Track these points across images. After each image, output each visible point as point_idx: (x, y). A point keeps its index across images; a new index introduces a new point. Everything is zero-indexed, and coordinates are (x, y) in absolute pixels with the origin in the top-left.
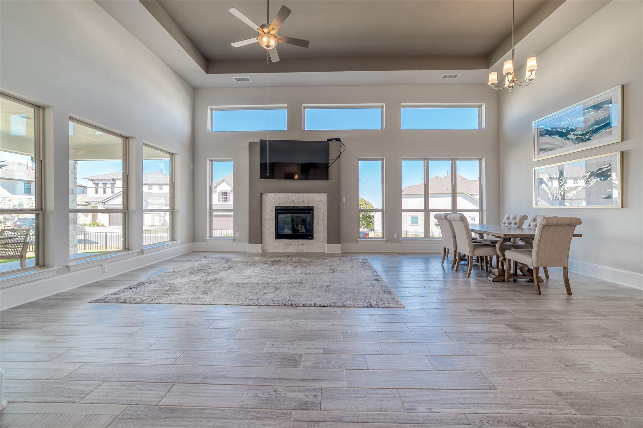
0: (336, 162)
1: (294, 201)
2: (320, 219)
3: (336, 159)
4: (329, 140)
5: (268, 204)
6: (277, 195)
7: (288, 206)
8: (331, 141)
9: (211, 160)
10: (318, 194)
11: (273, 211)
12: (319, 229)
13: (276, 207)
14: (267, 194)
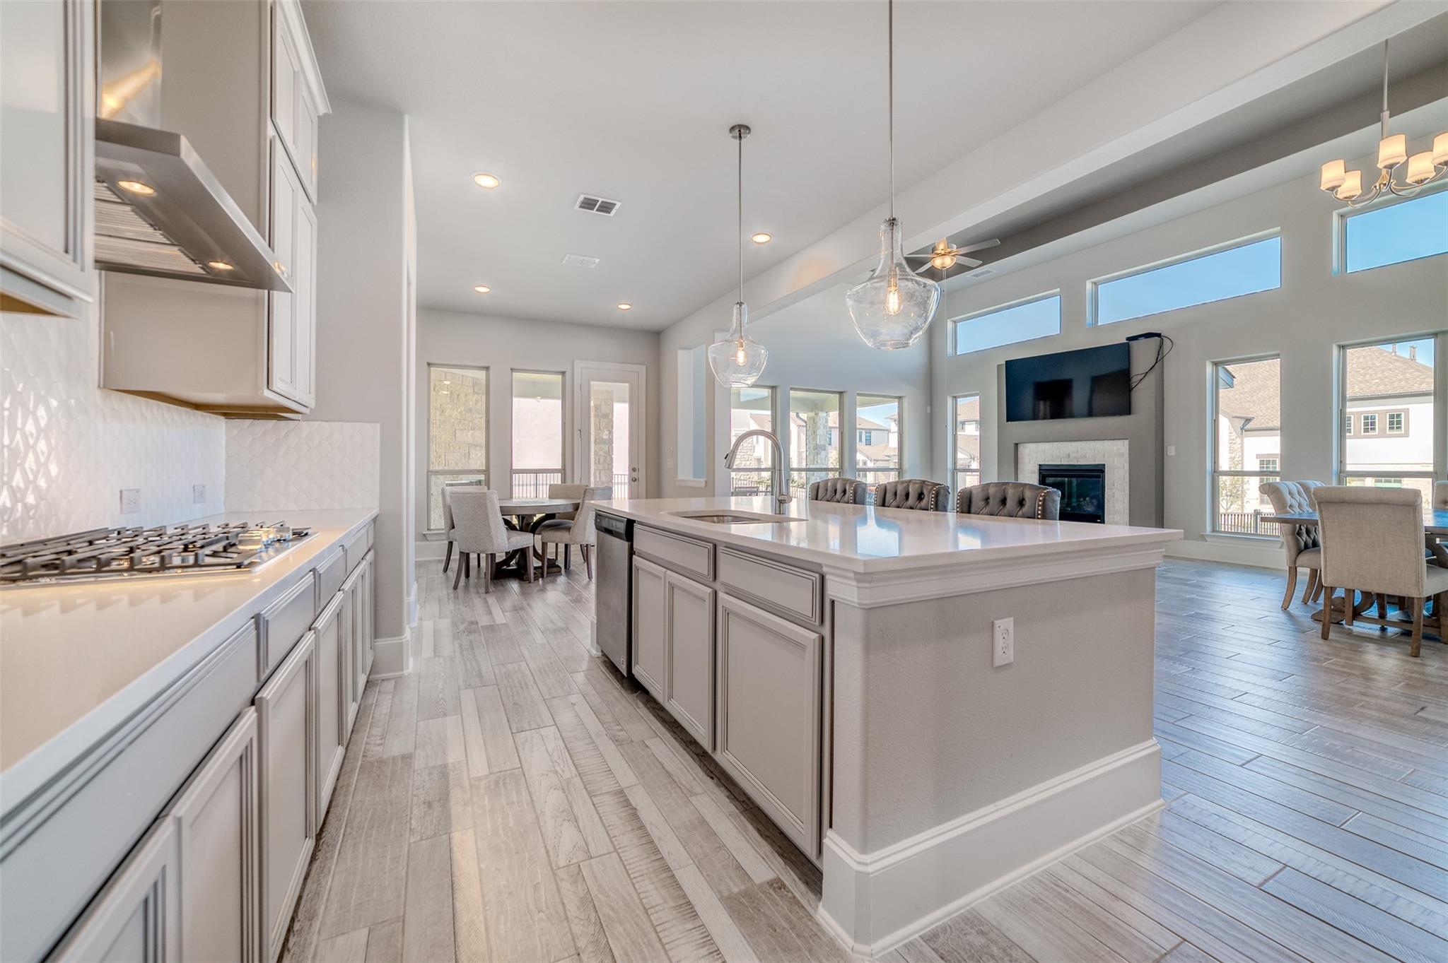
0: (1147, 378)
1: (1069, 455)
2: (1117, 488)
3: (1147, 373)
4: (1130, 339)
5: (1026, 461)
6: (1042, 446)
7: (1059, 463)
8: (1137, 339)
9: (955, 397)
10: (1113, 441)
11: (1035, 473)
12: (1114, 507)
13: (1040, 465)
14: (1027, 445)
